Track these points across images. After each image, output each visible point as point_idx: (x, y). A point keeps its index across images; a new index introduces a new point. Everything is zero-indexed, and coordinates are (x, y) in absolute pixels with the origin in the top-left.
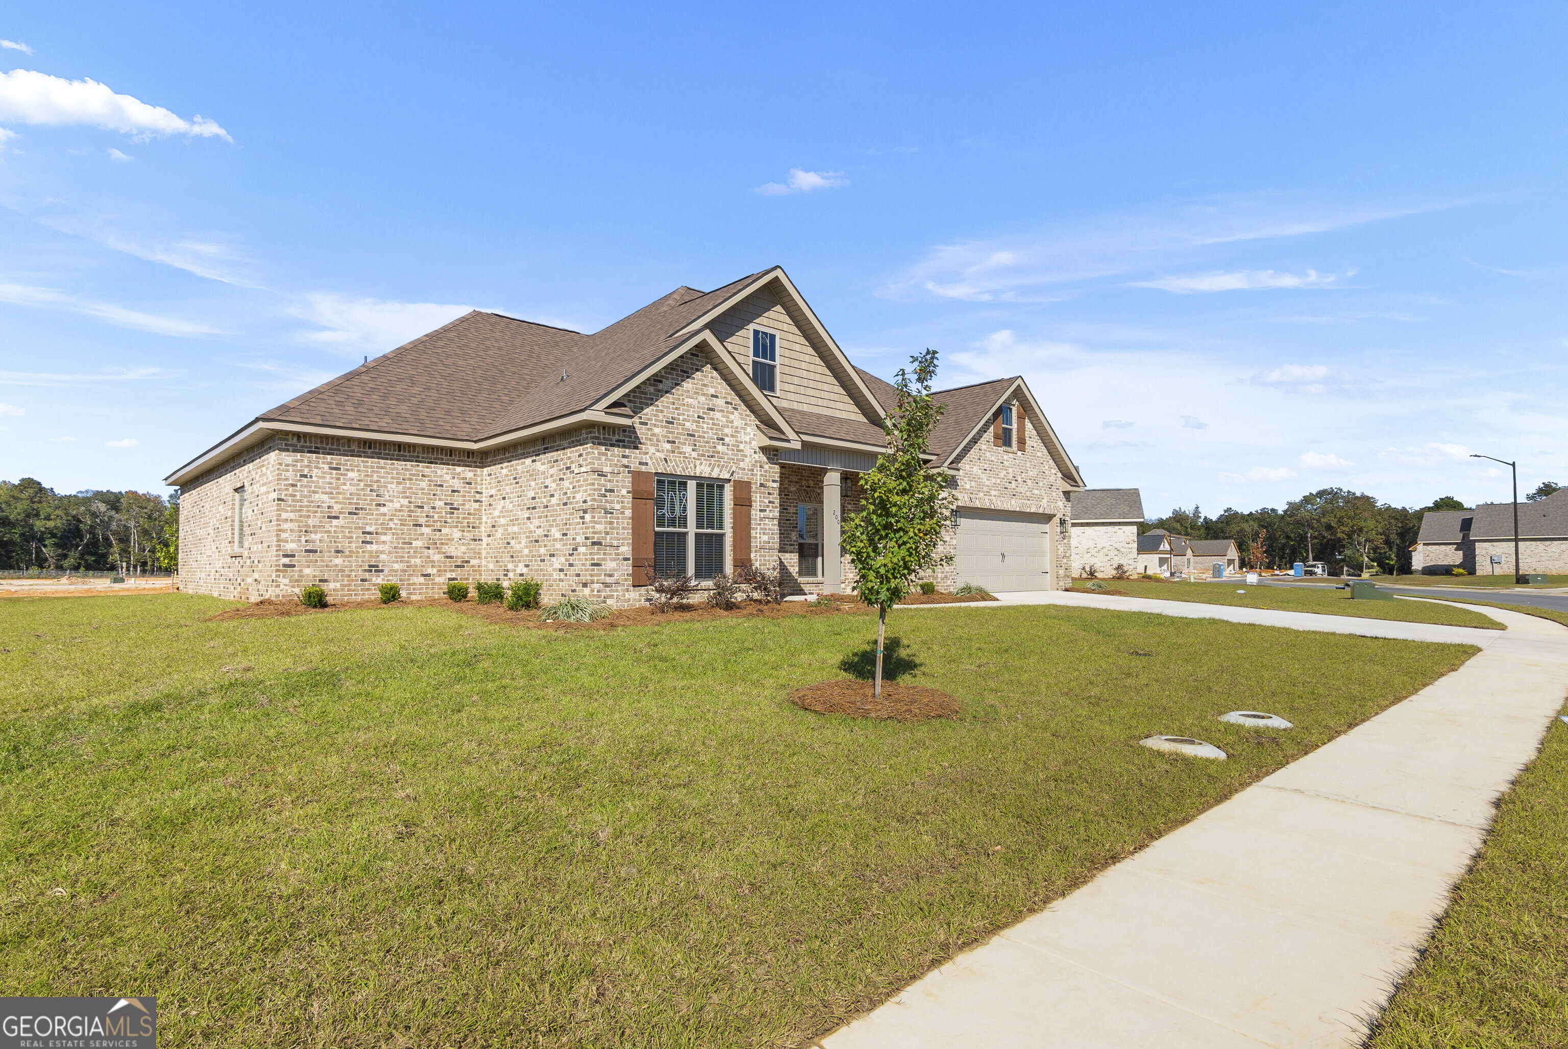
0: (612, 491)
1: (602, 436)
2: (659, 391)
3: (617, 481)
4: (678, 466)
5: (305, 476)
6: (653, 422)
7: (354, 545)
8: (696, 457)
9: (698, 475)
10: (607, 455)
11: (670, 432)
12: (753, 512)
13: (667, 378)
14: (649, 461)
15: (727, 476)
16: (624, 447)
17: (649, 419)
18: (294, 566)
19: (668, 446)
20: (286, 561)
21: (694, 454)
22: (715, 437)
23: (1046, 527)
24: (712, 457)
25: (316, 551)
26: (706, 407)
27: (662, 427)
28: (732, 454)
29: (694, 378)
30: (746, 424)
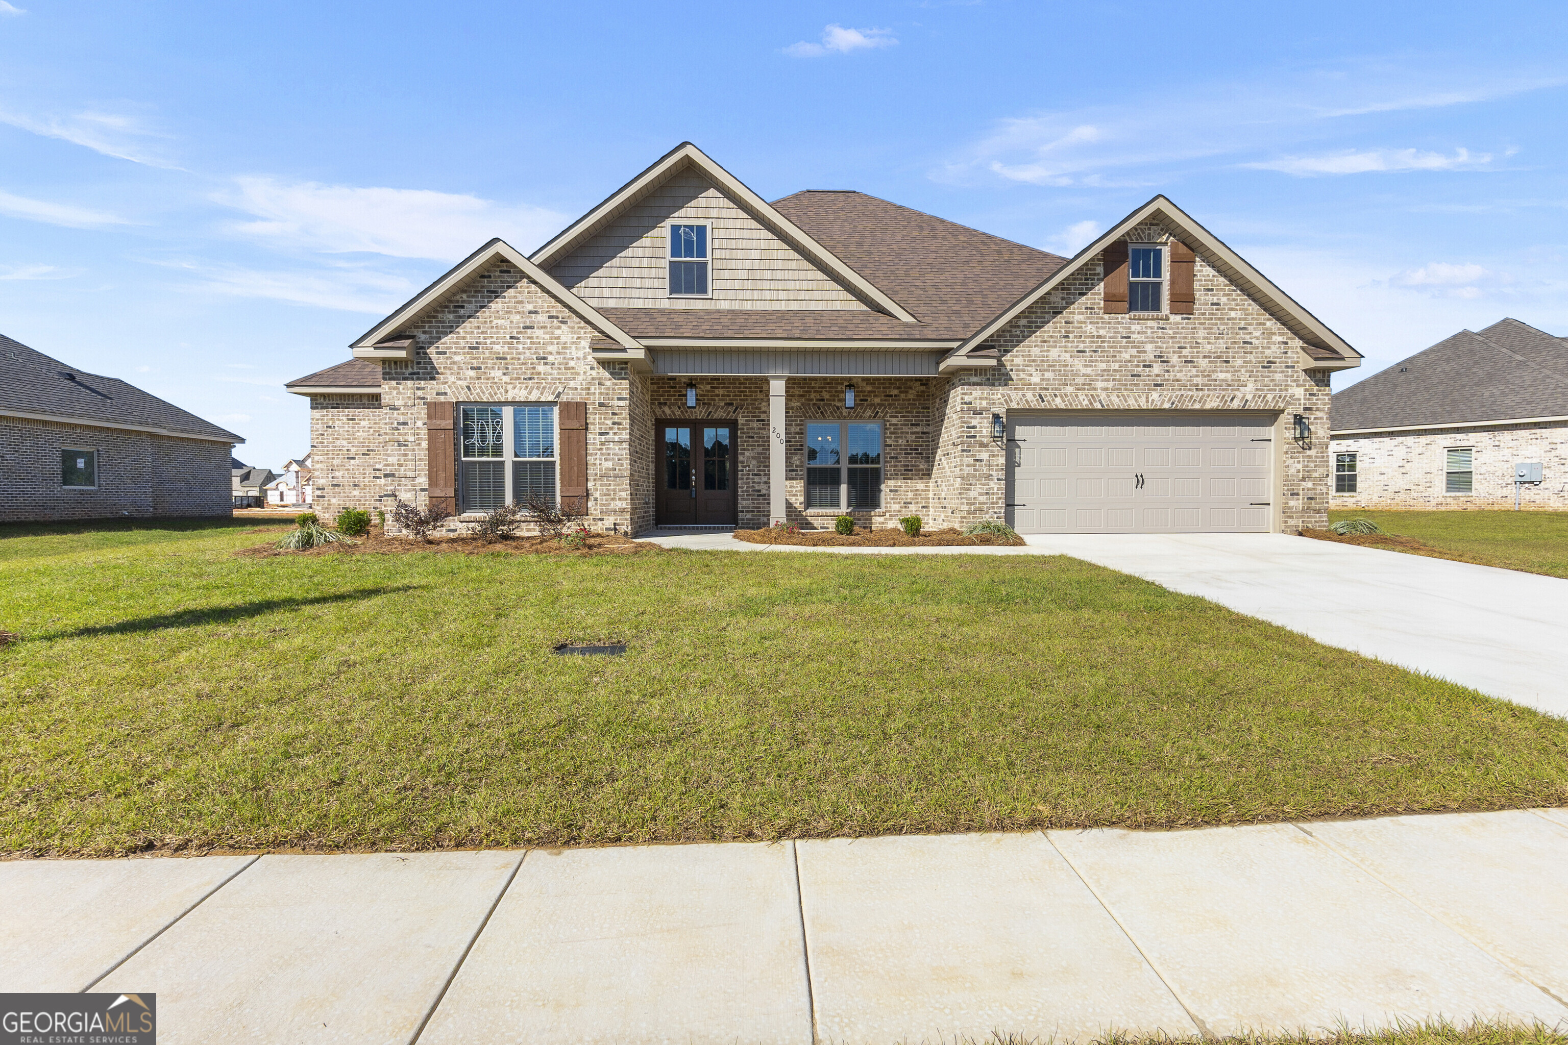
0: (405, 424)
1: (393, 371)
2: (460, 317)
3: (412, 414)
4: (483, 393)
5: (330, 427)
6: (454, 350)
7: (366, 480)
8: (509, 381)
9: (510, 400)
10: (398, 389)
11: (474, 358)
12: (590, 436)
13: (470, 302)
14: (448, 391)
15: (551, 398)
16: (418, 379)
17: (447, 348)
18: (324, 497)
19: (472, 373)
20: (319, 493)
21: (506, 379)
22: (534, 357)
23: (1270, 432)
24: (530, 379)
25: (339, 485)
26: (522, 325)
27: (464, 354)
28: (558, 373)
29: (505, 297)
30: (578, 338)
